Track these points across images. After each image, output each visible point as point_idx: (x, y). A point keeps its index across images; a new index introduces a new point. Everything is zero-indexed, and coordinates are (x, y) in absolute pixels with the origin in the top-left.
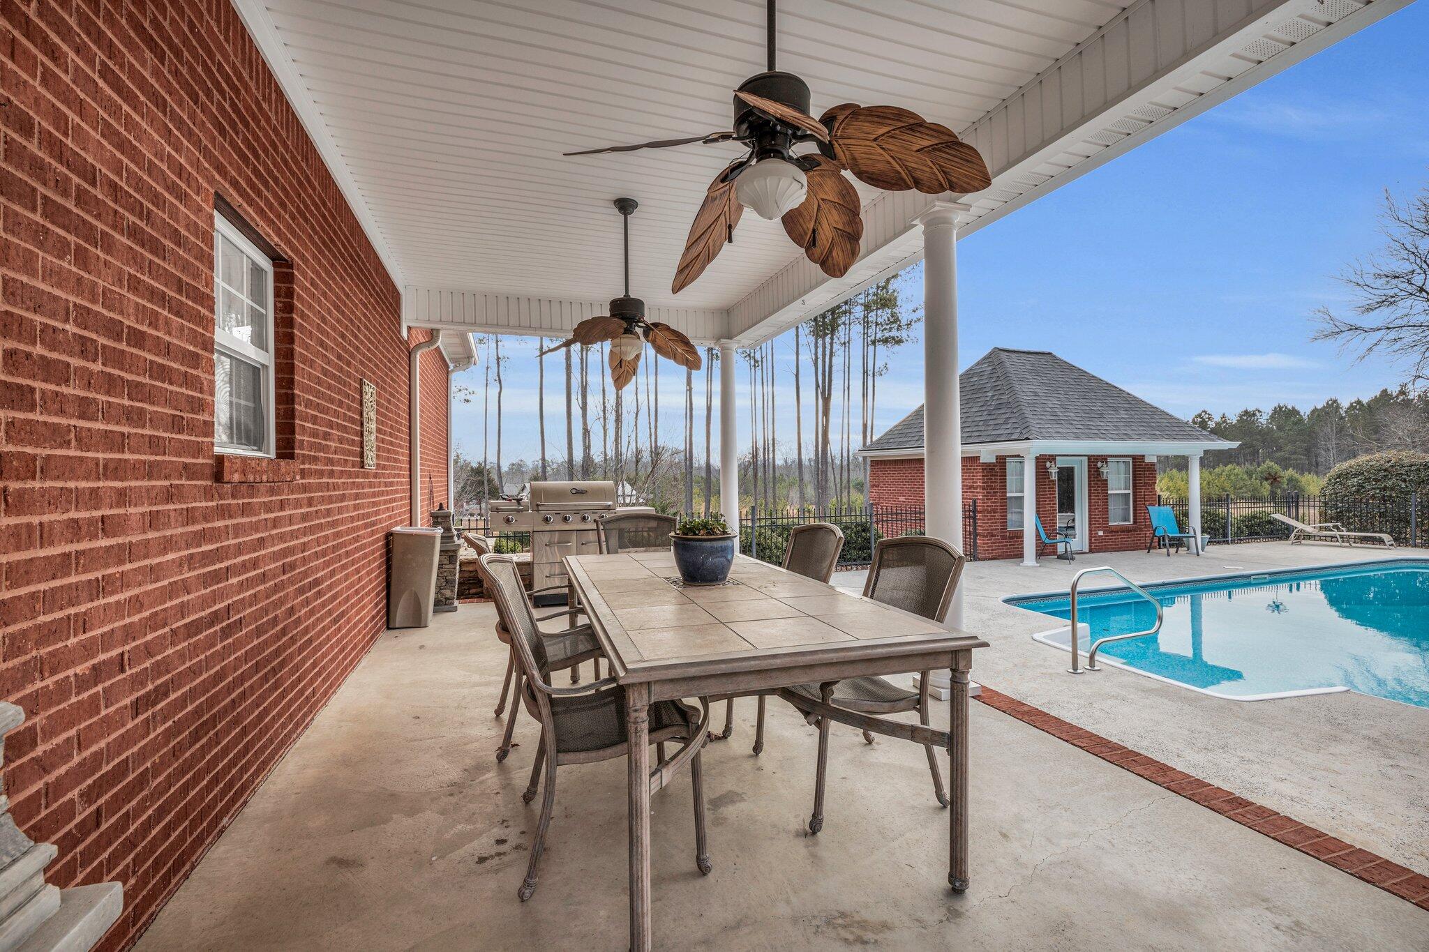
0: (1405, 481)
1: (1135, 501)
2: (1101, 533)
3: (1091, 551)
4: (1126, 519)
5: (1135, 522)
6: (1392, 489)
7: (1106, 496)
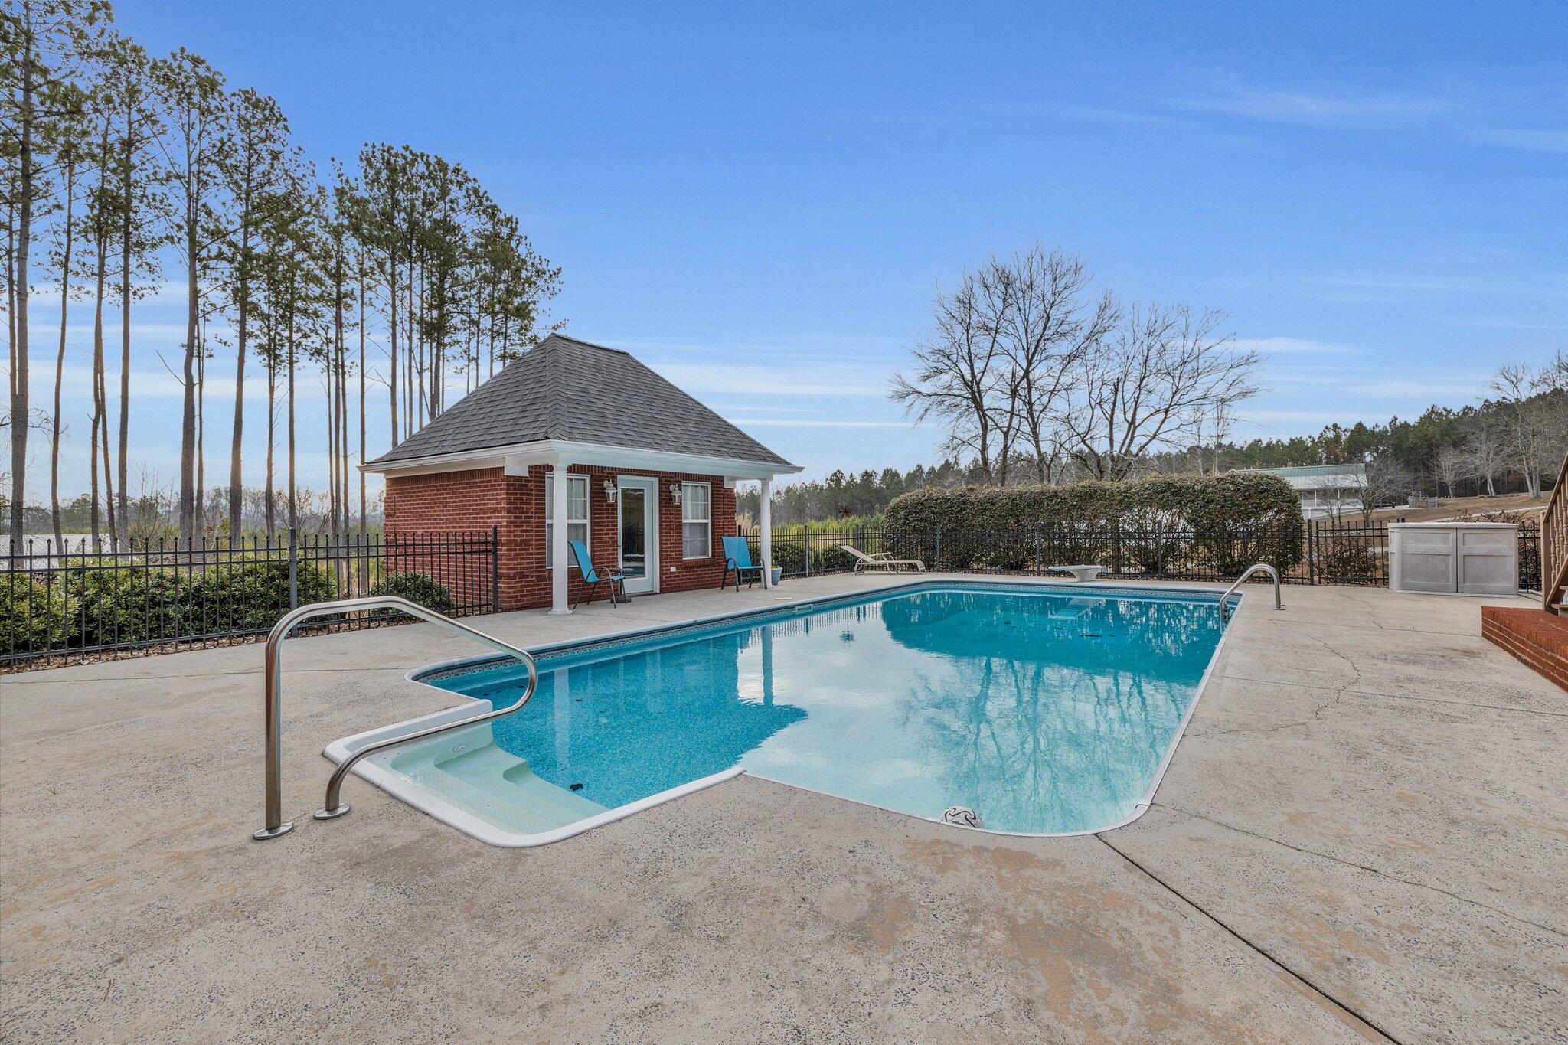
0: (933, 513)
1: (713, 532)
2: (673, 569)
3: (662, 591)
4: (705, 553)
5: (713, 556)
6: (926, 520)
7: (680, 526)
